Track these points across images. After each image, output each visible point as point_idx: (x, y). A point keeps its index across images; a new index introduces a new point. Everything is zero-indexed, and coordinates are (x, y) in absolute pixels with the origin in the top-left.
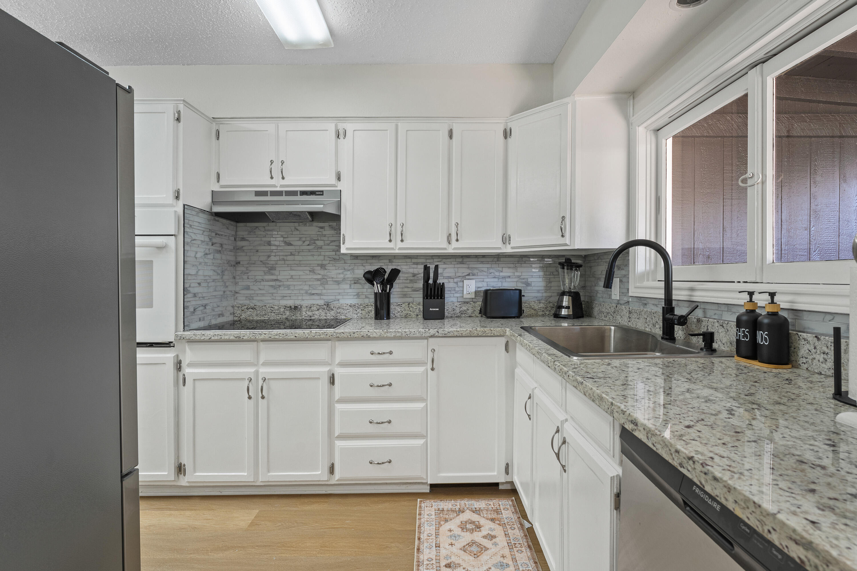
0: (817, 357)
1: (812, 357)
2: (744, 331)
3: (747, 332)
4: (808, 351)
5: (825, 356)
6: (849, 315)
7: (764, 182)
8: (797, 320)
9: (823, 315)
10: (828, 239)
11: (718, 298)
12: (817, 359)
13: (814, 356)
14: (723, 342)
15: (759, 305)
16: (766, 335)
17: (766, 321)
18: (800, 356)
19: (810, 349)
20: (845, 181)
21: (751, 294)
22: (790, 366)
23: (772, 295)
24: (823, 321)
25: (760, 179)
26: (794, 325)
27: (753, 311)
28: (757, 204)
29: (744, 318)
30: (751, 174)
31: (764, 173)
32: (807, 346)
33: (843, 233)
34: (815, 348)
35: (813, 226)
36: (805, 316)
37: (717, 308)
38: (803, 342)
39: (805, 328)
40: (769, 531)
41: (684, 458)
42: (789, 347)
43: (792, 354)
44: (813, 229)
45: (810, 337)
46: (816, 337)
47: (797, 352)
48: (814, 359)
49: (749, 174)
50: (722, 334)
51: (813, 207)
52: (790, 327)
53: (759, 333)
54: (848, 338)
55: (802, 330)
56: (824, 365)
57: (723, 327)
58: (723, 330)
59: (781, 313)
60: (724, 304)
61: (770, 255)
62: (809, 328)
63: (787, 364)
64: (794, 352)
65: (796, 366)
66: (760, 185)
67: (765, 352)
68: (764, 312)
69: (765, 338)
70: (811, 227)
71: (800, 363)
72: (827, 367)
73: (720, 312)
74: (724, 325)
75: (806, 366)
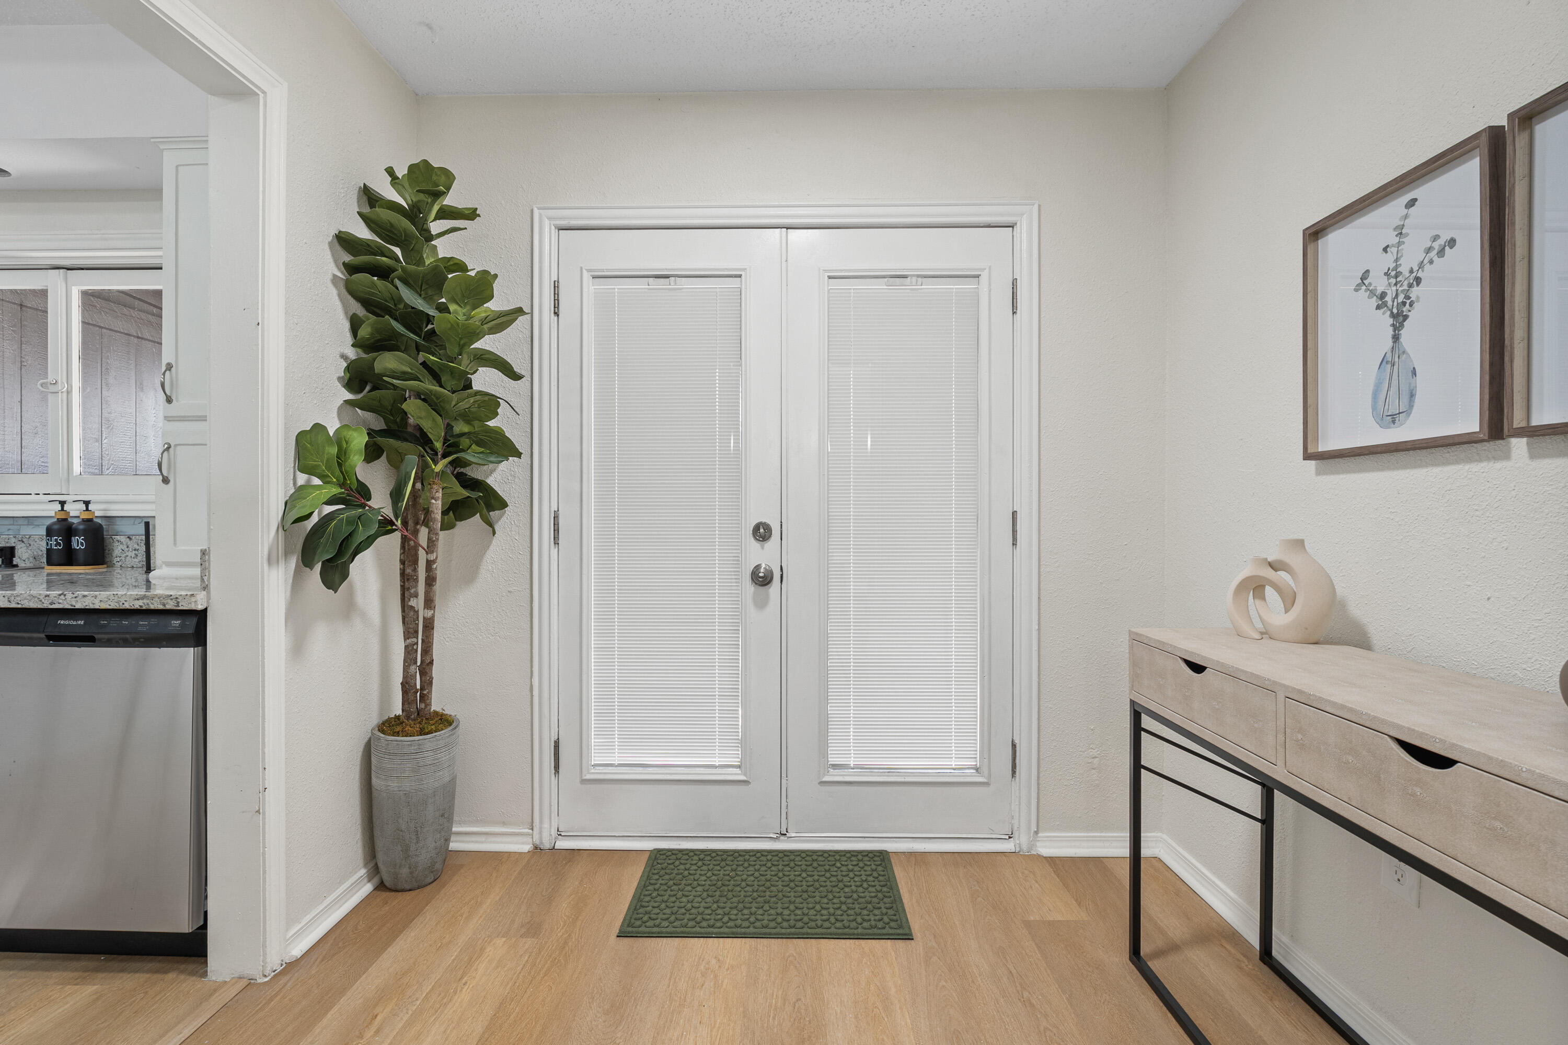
0: (130, 554)
1: (124, 555)
2: (56, 540)
3: (60, 540)
4: (121, 551)
5: (136, 552)
6: (154, 517)
7: (69, 392)
8: (110, 526)
9: (134, 519)
10: (124, 456)
11: (13, 511)
12: (129, 556)
13: (127, 554)
14: (24, 558)
15: (71, 515)
16: (82, 539)
17: (81, 527)
18: (114, 556)
19: (123, 548)
20: (142, 390)
21: (62, 503)
22: (105, 566)
23: (87, 503)
24: (134, 524)
25: (65, 389)
26: (108, 531)
27: (65, 520)
28: (62, 413)
29: (56, 527)
30: (55, 381)
31: (69, 383)
32: (121, 547)
33: (140, 451)
34: (128, 547)
35: (106, 438)
36: (118, 521)
37: (12, 523)
38: (117, 544)
39: (118, 532)
40: (123, 604)
41: (56, 597)
42: (104, 550)
43: (107, 556)
44: (105, 441)
45: (123, 539)
46: (128, 537)
47: (111, 554)
48: (127, 556)
49: (51, 378)
50: (24, 550)
51: (105, 415)
52: (105, 533)
53: (74, 540)
54: (154, 535)
55: (115, 534)
56: (135, 560)
57: (23, 542)
58: (23, 545)
59: (95, 520)
60: (23, 517)
61: (77, 468)
62: (121, 532)
63: (102, 564)
64: (108, 554)
65: (110, 565)
66: (65, 395)
67: (81, 557)
68: (75, 521)
69: (82, 543)
70: (104, 438)
71: (115, 562)
72: (137, 561)
73: (16, 527)
74: (24, 540)
75: (120, 564)
